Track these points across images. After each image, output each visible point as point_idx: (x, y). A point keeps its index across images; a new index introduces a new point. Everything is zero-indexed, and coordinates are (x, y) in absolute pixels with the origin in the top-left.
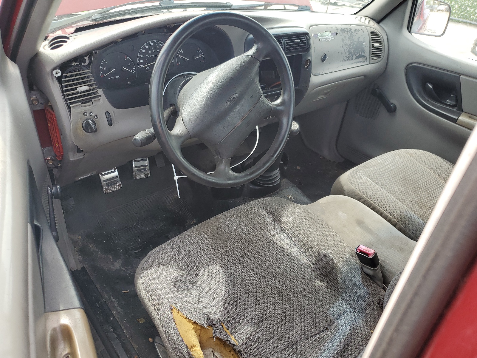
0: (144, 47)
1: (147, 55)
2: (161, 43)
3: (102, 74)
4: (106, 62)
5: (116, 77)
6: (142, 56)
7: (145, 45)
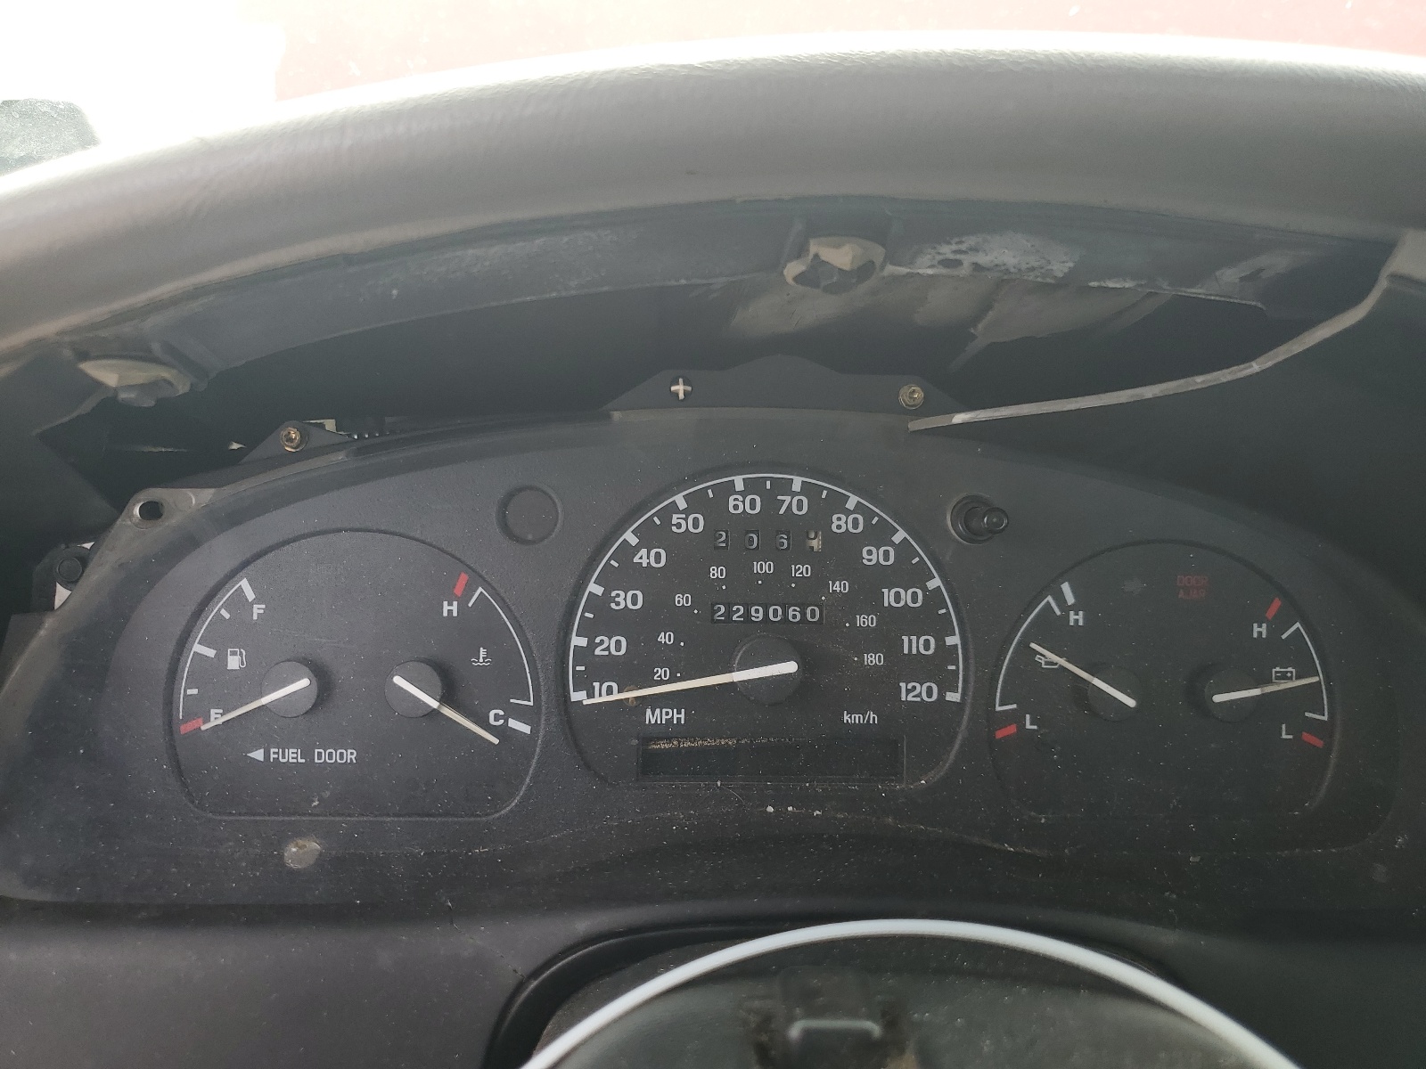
0: (667, 522)
1: (681, 600)
2: (853, 501)
3: (199, 710)
4: (258, 610)
5: (323, 756)
6: (625, 600)
7: (673, 508)
